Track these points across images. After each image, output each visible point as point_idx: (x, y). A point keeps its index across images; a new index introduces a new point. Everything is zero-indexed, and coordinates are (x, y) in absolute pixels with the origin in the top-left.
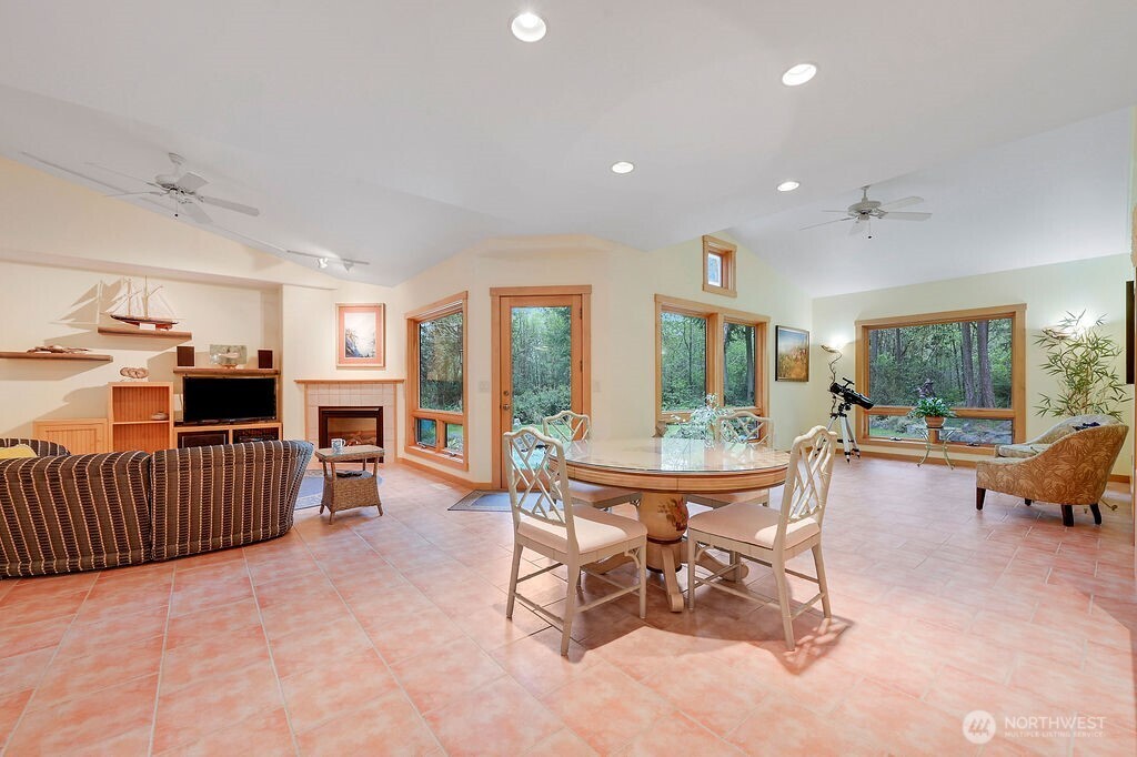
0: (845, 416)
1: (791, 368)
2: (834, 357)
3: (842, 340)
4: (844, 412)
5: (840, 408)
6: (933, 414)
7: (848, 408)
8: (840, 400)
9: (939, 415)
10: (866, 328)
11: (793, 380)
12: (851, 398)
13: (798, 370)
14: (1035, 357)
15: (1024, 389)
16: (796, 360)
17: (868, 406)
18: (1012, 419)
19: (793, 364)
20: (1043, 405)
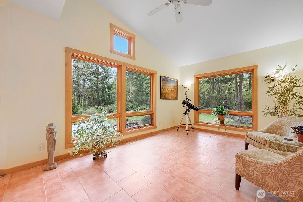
0: (188, 114)
1: (169, 94)
2: (187, 89)
3: (189, 83)
4: (188, 112)
5: (186, 111)
6: (221, 114)
7: (189, 111)
8: (186, 107)
9: (223, 114)
10: (198, 78)
11: (170, 99)
12: (190, 107)
13: (172, 95)
14: (262, 89)
15: (257, 103)
16: (171, 91)
17: (197, 110)
18: (252, 116)
19: (170, 92)
20: (266, 110)
